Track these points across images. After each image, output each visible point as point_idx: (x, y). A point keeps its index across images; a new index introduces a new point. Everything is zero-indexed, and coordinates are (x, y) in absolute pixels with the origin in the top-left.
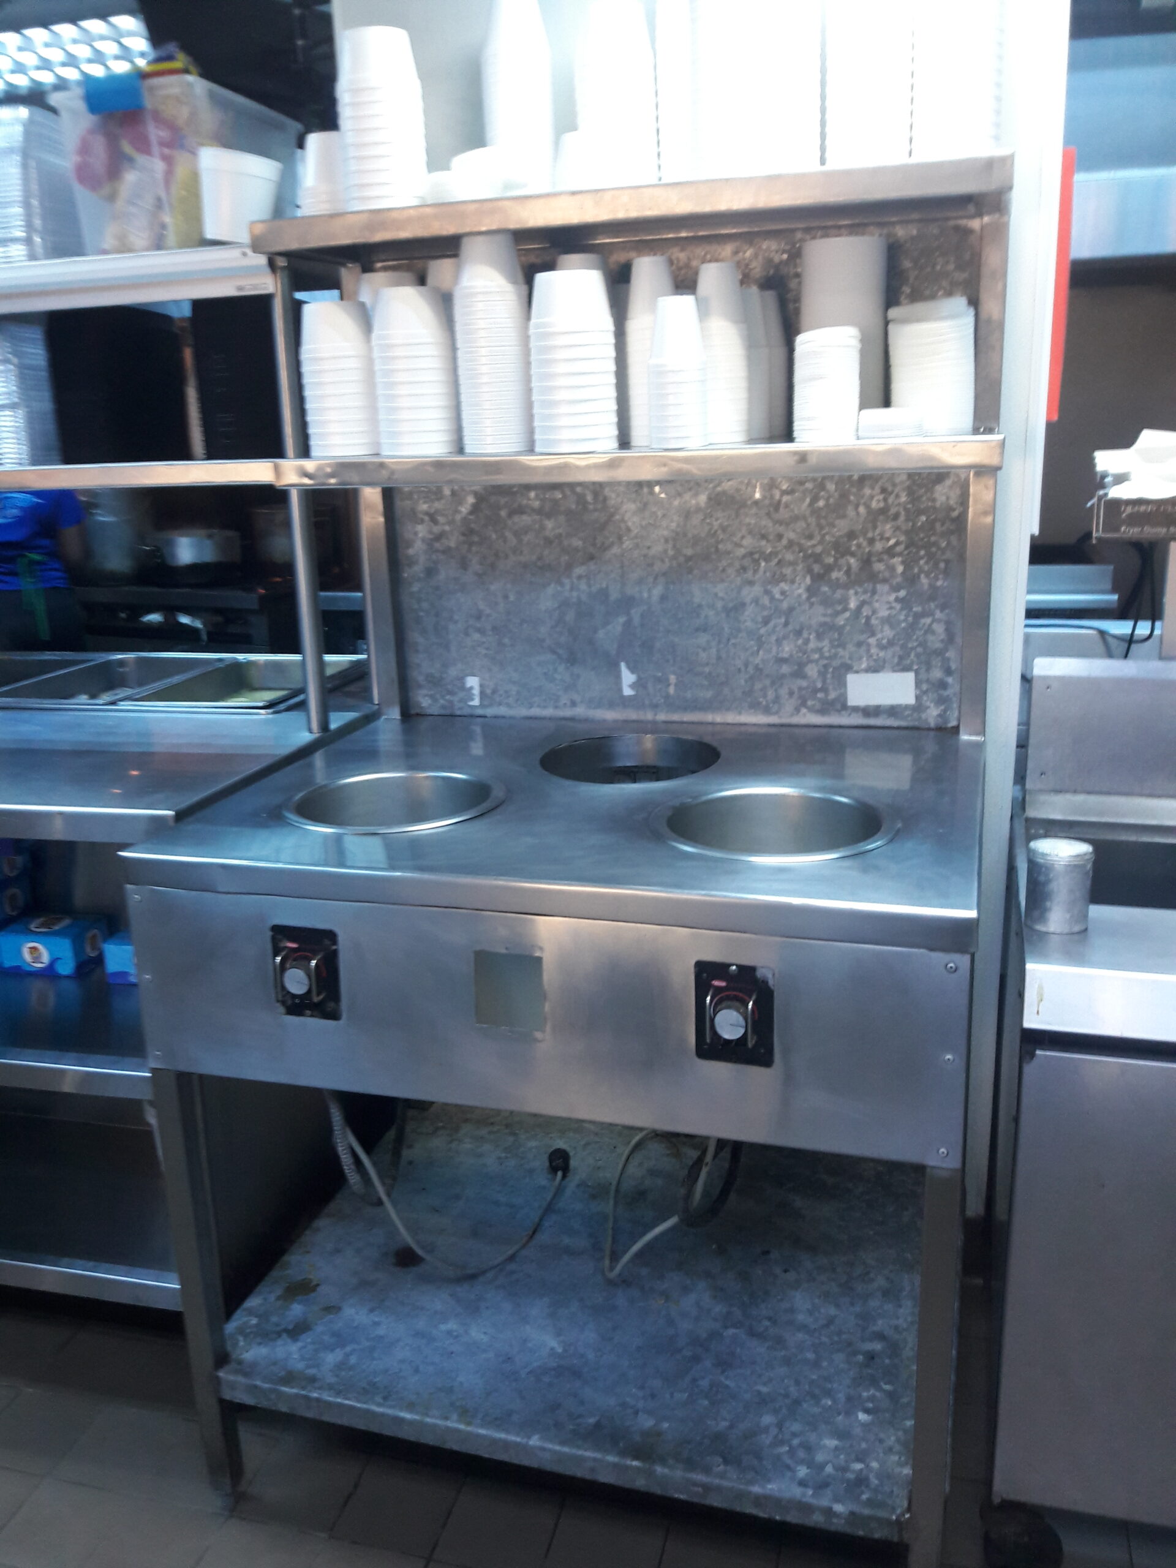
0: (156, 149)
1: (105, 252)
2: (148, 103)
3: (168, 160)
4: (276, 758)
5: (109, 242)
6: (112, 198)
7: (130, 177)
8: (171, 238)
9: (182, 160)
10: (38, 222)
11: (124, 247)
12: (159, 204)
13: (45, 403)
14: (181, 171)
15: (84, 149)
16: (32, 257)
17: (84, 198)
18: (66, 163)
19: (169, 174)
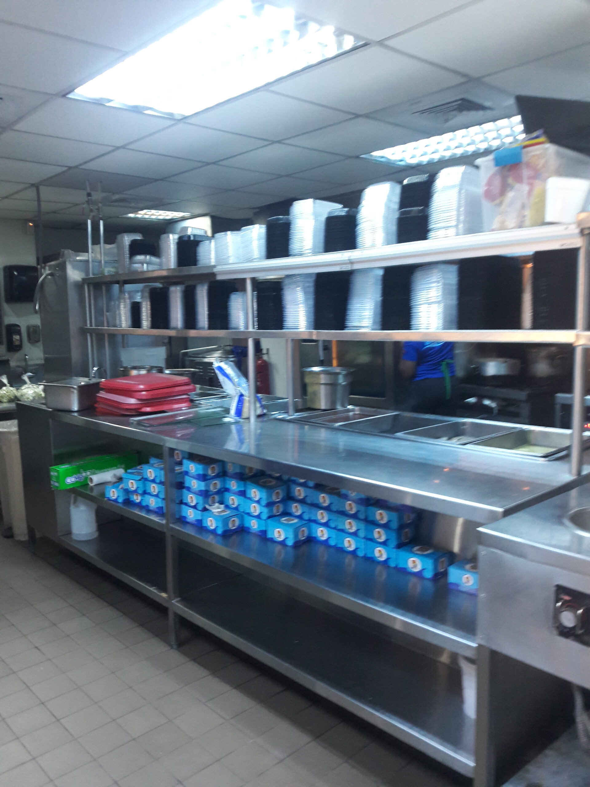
0: (525, 180)
1: (493, 230)
2: (525, 159)
3: (531, 185)
4: (554, 488)
5: (495, 225)
6: (500, 204)
7: (511, 195)
8: (528, 222)
9: (538, 184)
10: (462, 218)
11: (503, 228)
12: (523, 207)
13: (453, 301)
14: (537, 190)
15: (489, 183)
16: (457, 234)
17: (486, 205)
18: (480, 190)
19: (530, 191)
